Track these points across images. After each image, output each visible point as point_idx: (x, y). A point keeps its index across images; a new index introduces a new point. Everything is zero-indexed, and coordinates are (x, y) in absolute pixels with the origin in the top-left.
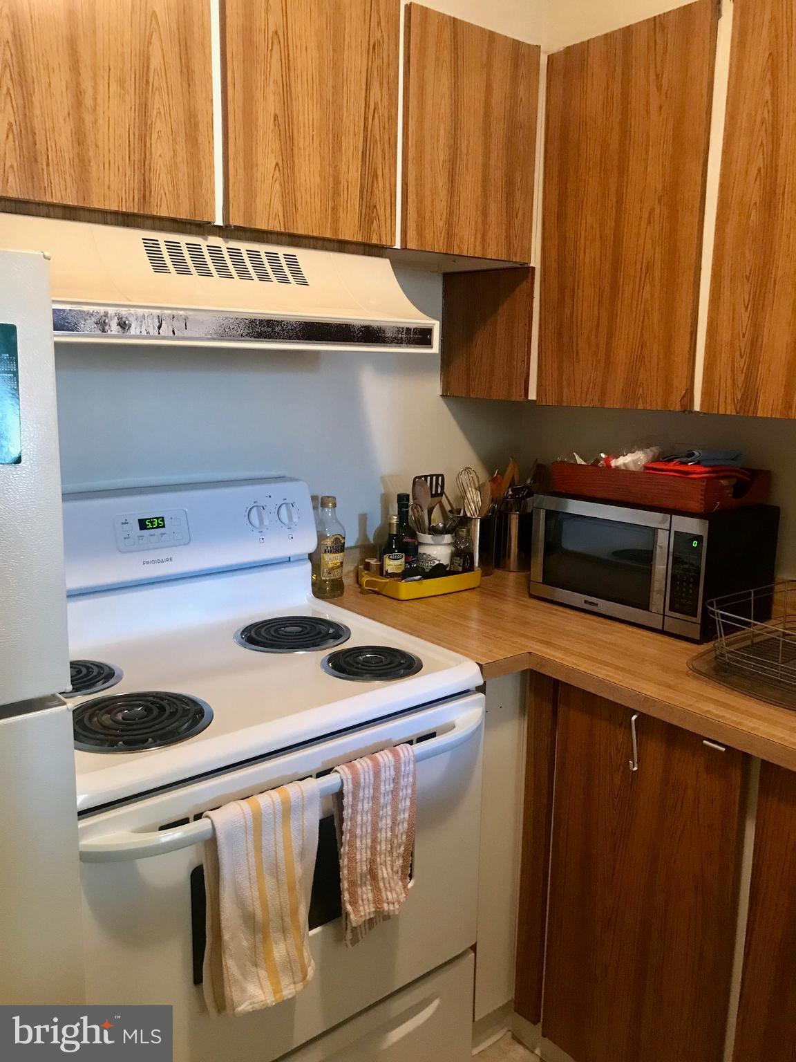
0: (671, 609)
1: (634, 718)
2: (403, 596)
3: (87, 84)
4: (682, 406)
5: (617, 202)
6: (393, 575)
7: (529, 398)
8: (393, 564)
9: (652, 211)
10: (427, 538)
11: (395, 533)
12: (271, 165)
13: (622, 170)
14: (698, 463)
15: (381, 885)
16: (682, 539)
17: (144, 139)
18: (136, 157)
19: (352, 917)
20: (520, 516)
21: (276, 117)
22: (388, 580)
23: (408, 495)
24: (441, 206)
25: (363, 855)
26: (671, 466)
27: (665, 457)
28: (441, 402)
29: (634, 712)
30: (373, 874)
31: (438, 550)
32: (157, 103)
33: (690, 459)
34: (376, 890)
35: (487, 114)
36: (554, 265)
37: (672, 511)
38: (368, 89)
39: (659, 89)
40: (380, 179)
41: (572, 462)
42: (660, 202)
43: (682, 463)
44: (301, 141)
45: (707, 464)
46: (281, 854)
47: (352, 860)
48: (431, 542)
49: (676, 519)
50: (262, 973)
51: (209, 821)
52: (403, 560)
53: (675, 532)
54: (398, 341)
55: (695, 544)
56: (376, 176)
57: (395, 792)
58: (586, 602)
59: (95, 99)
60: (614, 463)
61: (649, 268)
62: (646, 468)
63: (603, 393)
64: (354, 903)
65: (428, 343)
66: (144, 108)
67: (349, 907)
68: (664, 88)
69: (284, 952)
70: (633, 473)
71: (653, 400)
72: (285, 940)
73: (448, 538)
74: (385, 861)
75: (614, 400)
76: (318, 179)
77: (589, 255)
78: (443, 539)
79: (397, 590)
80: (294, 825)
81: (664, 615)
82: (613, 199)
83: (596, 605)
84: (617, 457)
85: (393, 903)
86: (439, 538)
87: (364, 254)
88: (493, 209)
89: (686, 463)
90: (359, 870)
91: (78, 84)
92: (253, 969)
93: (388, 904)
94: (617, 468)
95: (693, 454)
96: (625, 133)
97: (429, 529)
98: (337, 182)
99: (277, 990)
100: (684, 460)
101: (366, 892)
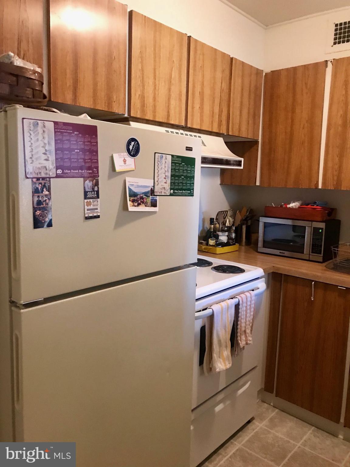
0: (312, 252)
1: (313, 283)
2: (218, 252)
3: (157, 83)
4: (315, 186)
5: (291, 121)
6: (212, 246)
7: (257, 185)
8: (212, 242)
9: (304, 125)
10: (220, 233)
11: (212, 231)
12: (198, 108)
13: (293, 111)
14: (317, 206)
15: (247, 335)
16: (316, 230)
17: (169, 99)
18: (167, 105)
19: (241, 345)
20: (246, 226)
21: (200, 92)
22: (212, 247)
23: (214, 219)
24: (238, 121)
25: (243, 325)
26: (309, 206)
27: (305, 204)
28: (220, 186)
29: (313, 281)
30: (245, 331)
31: (223, 238)
32: (173, 88)
33: (315, 204)
34: (246, 337)
35: (250, 92)
36: (267, 141)
37: (312, 221)
38: (222, 84)
39: (306, 87)
40: (223, 112)
41: (271, 206)
42: (307, 123)
43: (312, 206)
44: (205, 99)
45: (320, 205)
46: (227, 321)
47: (241, 326)
48: (221, 235)
49: (314, 223)
50: (221, 360)
51: (211, 309)
52: (215, 240)
53: (314, 227)
54: (234, 165)
55: (320, 231)
56: (222, 111)
57: (250, 305)
58: (280, 253)
59: (159, 87)
60: (288, 206)
61: (303, 143)
62: (299, 207)
63: (286, 182)
64: (241, 340)
65: (240, 165)
66: (170, 90)
67: (240, 342)
68: (308, 87)
69: (227, 354)
70: (295, 209)
71: (305, 185)
72: (227, 350)
73: (227, 234)
74: (248, 328)
75: (290, 185)
76: (209, 112)
77: (281, 138)
78: (225, 234)
79: (216, 250)
80: (229, 313)
81: (309, 255)
82: (290, 121)
83: (284, 253)
84: (289, 204)
85: (251, 341)
86: (224, 233)
87: (216, 136)
88: (250, 122)
89: (314, 206)
90: (242, 329)
91: (155, 83)
92: (219, 359)
93: (250, 341)
94: (289, 208)
95: (316, 203)
96: (294, 100)
97: (221, 230)
98: (213, 113)
99: (225, 365)
100: (313, 204)
101: (243, 338)
